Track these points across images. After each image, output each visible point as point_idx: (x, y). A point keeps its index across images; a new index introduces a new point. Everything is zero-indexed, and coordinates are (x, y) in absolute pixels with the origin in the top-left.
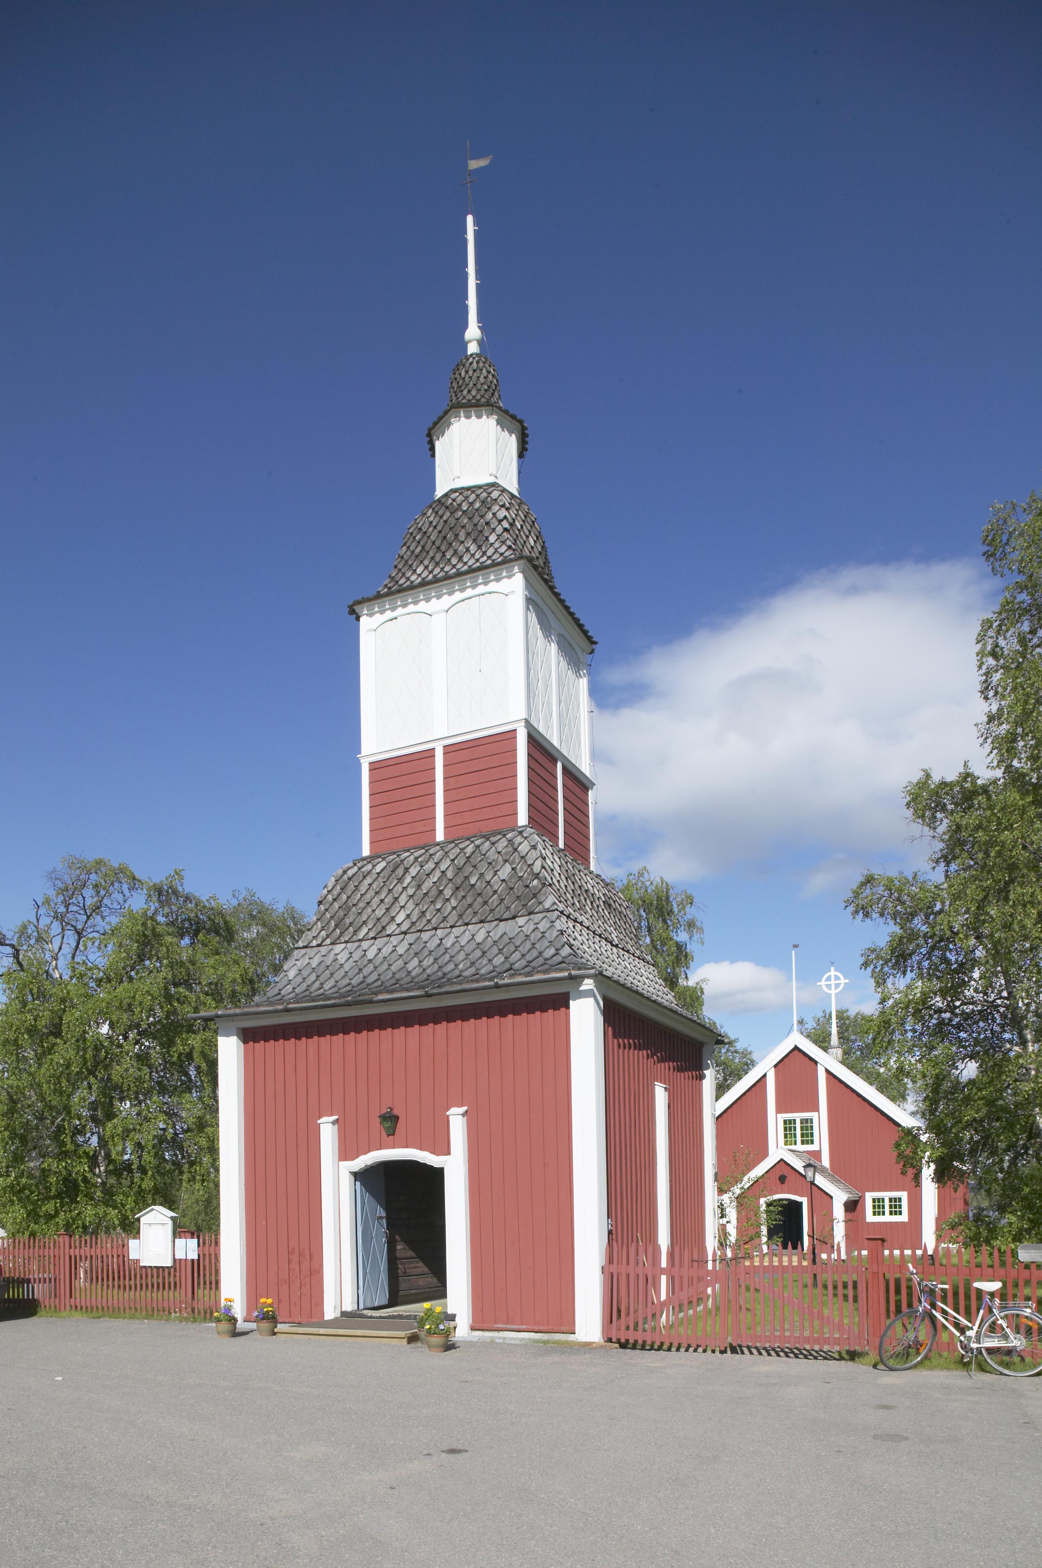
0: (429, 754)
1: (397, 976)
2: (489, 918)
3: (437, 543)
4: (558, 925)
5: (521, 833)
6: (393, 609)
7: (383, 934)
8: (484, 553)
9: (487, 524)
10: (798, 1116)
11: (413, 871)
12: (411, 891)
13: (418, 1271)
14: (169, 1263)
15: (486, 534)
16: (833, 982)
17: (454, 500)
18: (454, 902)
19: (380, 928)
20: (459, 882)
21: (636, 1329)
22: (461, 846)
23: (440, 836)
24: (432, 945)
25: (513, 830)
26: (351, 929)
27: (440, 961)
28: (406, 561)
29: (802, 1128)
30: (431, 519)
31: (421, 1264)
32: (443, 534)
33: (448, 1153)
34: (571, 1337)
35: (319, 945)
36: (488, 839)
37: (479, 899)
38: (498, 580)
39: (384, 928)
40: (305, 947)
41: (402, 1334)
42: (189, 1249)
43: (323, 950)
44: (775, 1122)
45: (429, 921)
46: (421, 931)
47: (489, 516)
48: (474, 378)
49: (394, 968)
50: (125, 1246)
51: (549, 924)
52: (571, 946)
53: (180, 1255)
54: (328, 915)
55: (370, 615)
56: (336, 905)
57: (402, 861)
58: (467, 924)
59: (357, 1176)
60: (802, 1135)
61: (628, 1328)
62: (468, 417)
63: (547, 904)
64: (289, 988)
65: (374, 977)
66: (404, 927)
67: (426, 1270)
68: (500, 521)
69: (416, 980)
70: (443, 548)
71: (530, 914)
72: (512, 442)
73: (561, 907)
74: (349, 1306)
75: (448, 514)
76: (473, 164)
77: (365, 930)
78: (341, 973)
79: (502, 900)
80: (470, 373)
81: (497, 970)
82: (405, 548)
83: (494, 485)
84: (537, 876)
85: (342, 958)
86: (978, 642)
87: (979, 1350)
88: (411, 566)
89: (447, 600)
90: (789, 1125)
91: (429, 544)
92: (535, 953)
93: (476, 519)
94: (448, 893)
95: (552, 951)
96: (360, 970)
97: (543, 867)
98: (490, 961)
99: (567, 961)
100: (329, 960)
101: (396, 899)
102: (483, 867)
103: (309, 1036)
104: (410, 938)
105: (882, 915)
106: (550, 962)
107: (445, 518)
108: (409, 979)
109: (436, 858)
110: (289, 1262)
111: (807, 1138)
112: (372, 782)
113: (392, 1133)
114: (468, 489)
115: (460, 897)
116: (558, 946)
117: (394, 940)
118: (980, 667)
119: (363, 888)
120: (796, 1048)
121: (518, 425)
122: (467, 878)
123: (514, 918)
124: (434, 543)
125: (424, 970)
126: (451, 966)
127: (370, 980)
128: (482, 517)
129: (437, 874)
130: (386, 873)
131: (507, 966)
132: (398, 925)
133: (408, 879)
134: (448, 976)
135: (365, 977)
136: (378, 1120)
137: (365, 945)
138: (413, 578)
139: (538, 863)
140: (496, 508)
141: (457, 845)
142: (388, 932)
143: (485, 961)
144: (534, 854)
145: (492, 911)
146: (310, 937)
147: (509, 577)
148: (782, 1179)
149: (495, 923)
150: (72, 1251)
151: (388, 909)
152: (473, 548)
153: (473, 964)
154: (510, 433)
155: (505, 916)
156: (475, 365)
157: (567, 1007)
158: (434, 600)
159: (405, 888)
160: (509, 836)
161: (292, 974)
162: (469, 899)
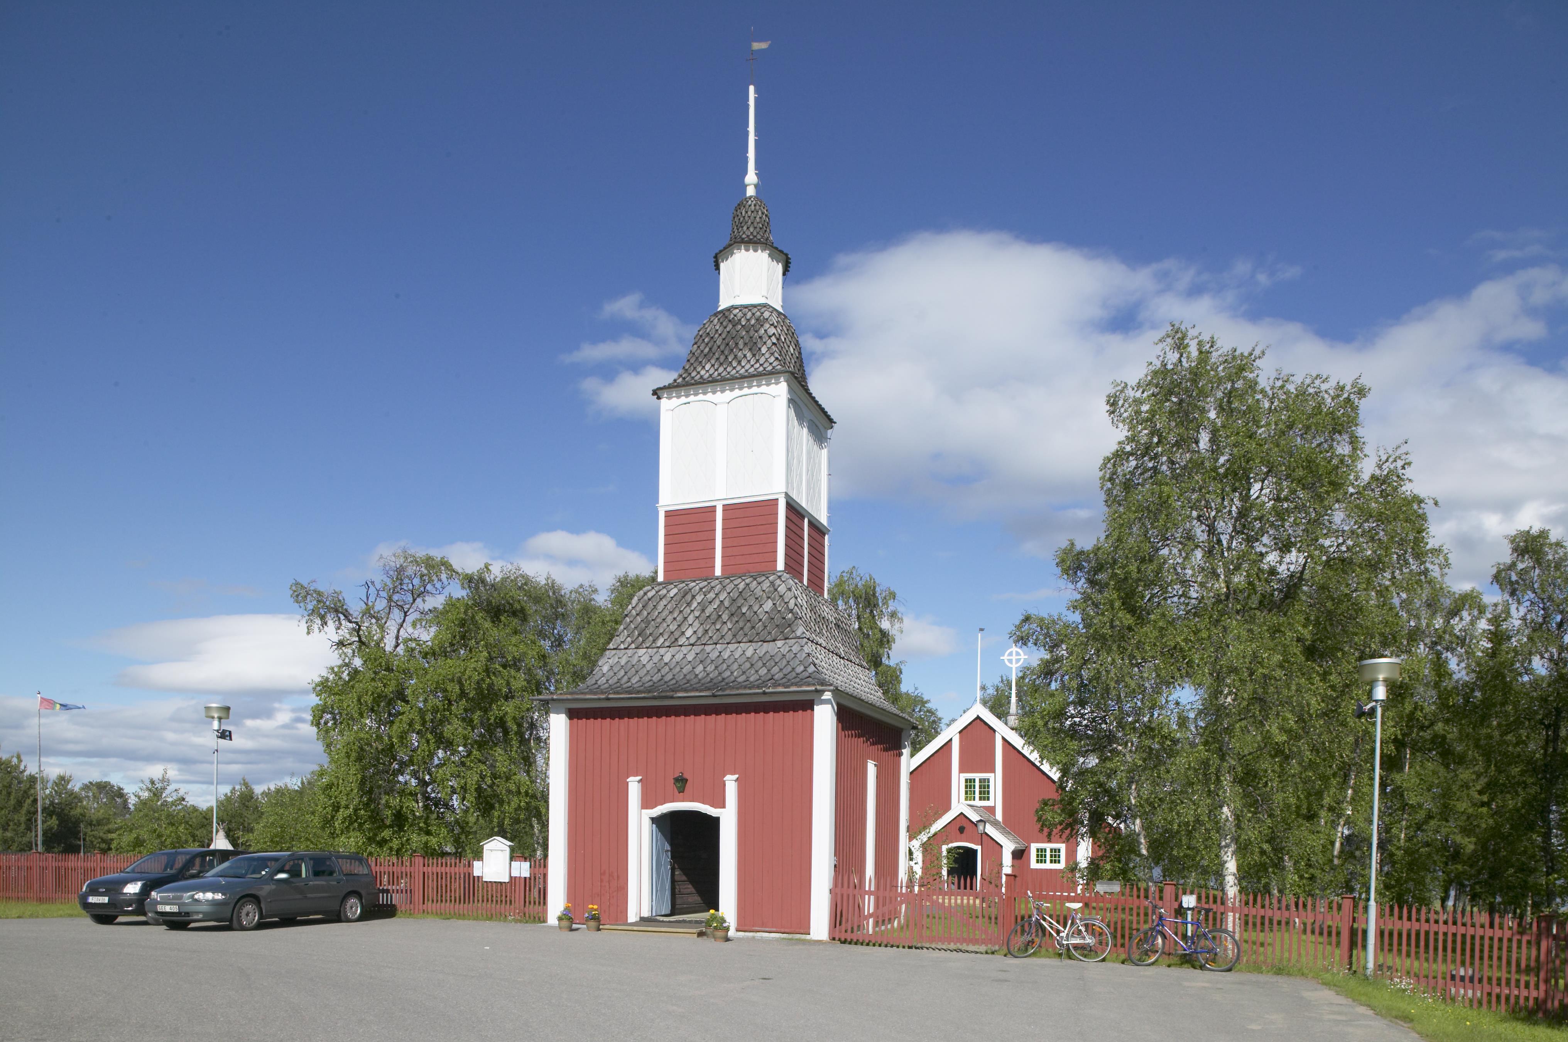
0: (713, 509)
1: (688, 677)
2: (756, 639)
3: (722, 348)
4: (806, 649)
5: (780, 577)
6: (687, 396)
7: (676, 644)
8: (758, 361)
9: (760, 337)
10: (977, 776)
11: (699, 598)
12: (697, 613)
13: (689, 891)
14: (507, 880)
15: (759, 346)
16: (1014, 658)
17: (735, 316)
18: (729, 625)
19: (673, 640)
20: (734, 610)
21: (852, 932)
22: (736, 582)
23: (718, 572)
24: (714, 655)
25: (774, 574)
26: (651, 638)
27: (720, 668)
28: (697, 358)
29: (980, 787)
30: (717, 327)
31: (690, 886)
32: (726, 341)
33: (724, 807)
34: (808, 937)
35: (625, 649)
36: (755, 579)
37: (748, 624)
38: (768, 385)
39: (676, 639)
40: (614, 649)
41: (694, 931)
42: (522, 869)
43: (630, 652)
44: (958, 780)
45: (711, 637)
46: (705, 644)
47: (762, 331)
48: (752, 218)
49: (685, 671)
50: (470, 865)
51: (799, 648)
52: (815, 665)
53: (515, 874)
54: (633, 626)
55: (669, 398)
56: (639, 619)
57: (690, 590)
58: (739, 642)
59: (653, 820)
60: (980, 793)
61: (846, 931)
62: (747, 250)
63: (799, 633)
64: (604, 680)
65: (669, 676)
66: (692, 641)
67: (693, 890)
68: (770, 337)
69: (703, 681)
70: (726, 352)
71: (786, 639)
72: (779, 268)
73: (808, 634)
74: (646, 913)
75: (730, 326)
76: (756, 46)
77: (661, 640)
78: (644, 671)
79: (765, 627)
80: (749, 213)
81: (763, 678)
82: (695, 346)
83: (765, 306)
84: (791, 611)
85: (645, 660)
86: (1101, 470)
87: (1067, 945)
88: (701, 362)
89: (728, 395)
90: (969, 783)
91: (715, 347)
92: (789, 669)
93: (752, 333)
94: (725, 617)
95: (802, 668)
96: (659, 670)
97: (796, 605)
98: (757, 671)
99: (812, 676)
100: (634, 660)
101: (686, 618)
102: (752, 601)
103: (621, 717)
104: (697, 649)
105: (1036, 644)
106: (800, 676)
107: (728, 329)
108: (696, 681)
109: (717, 589)
110: (602, 881)
111: (985, 794)
112: (666, 526)
113: (682, 790)
114: (746, 307)
115: (734, 622)
116: (807, 665)
117: (685, 650)
118: (1102, 488)
119: (660, 607)
120: (978, 718)
121: (784, 256)
122: (739, 607)
123: (774, 641)
124: (719, 347)
125: (708, 674)
126: (728, 673)
127: (667, 678)
128: (756, 331)
129: (717, 602)
130: (678, 598)
131: (769, 677)
132: (687, 638)
133: (695, 604)
134: (726, 681)
135: (663, 676)
136: (673, 781)
137: (662, 651)
138: (703, 372)
139: (792, 602)
140: (767, 326)
141: (732, 581)
142: (680, 643)
143: (753, 672)
144: (789, 595)
145: (758, 634)
146: (619, 642)
147: (777, 384)
148: (962, 830)
149: (760, 643)
150: (425, 868)
151: (679, 626)
152: (749, 355)
153: (744, 673)
154: (778, 262)
155: (769, 638)
156: (753, 207)
157: (813, 710)
158: (719, 393)
159: (692, 611)
160: (771, 578)
161: (605, 669)
162: (741, 624)
